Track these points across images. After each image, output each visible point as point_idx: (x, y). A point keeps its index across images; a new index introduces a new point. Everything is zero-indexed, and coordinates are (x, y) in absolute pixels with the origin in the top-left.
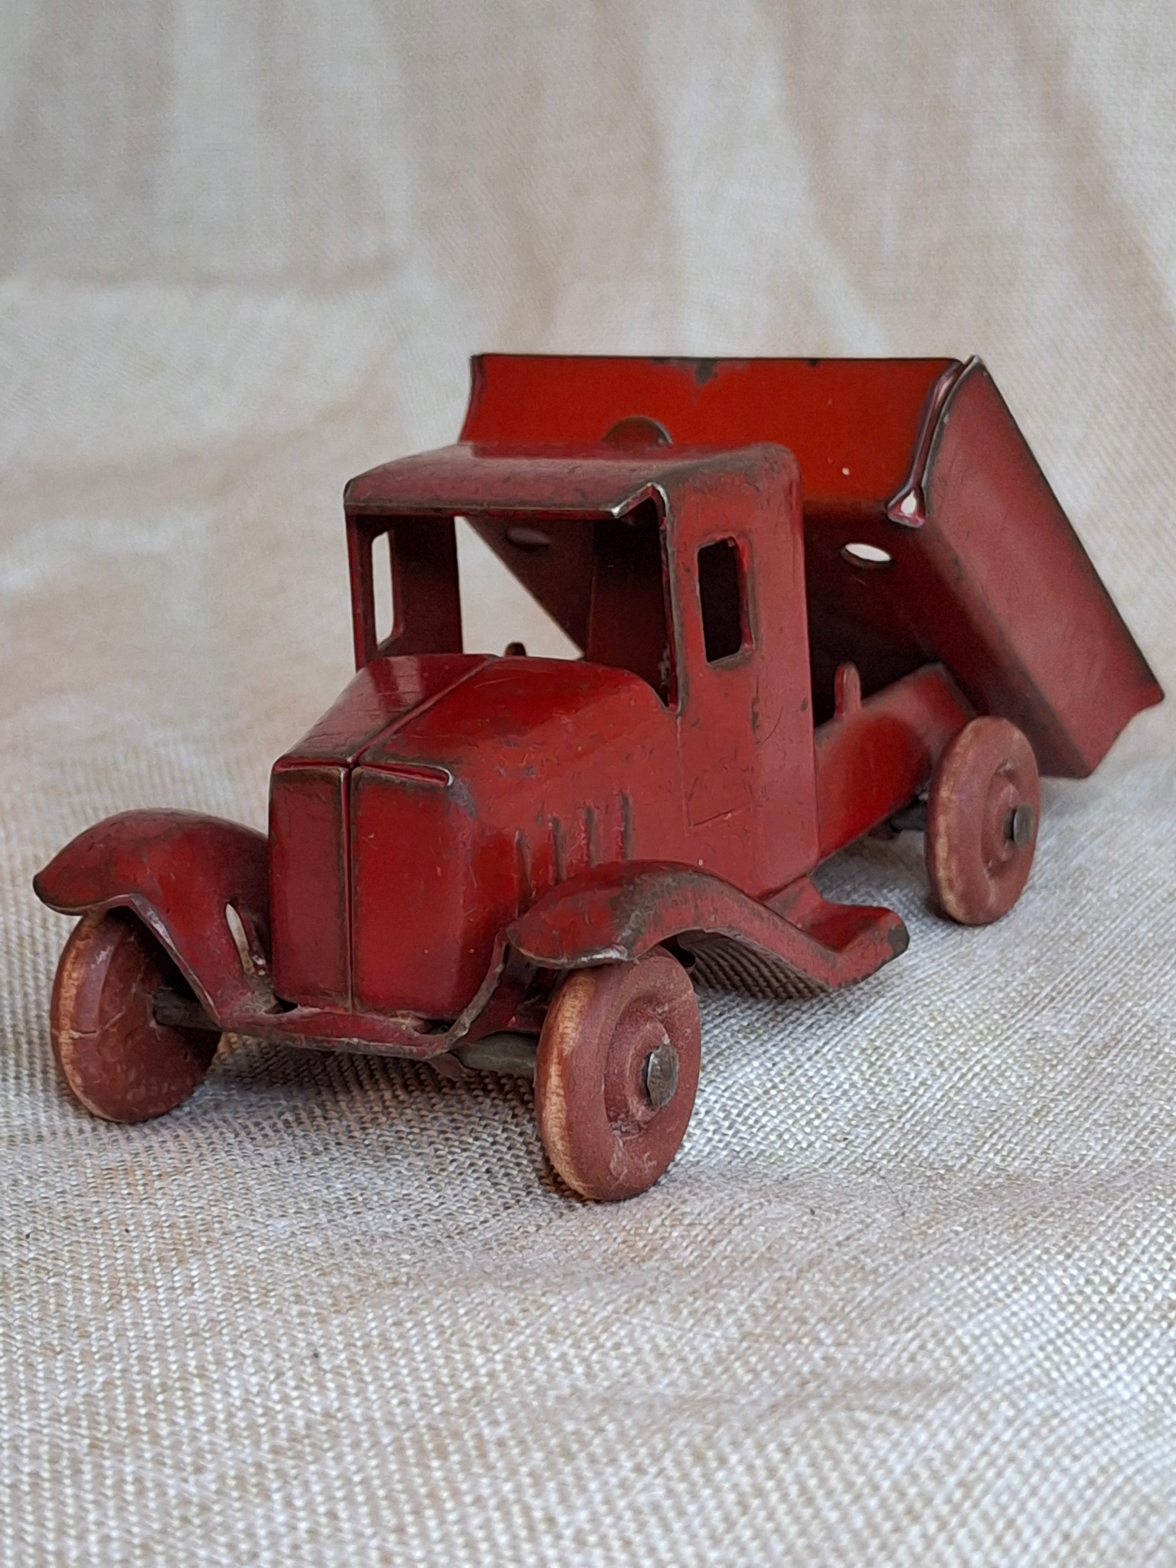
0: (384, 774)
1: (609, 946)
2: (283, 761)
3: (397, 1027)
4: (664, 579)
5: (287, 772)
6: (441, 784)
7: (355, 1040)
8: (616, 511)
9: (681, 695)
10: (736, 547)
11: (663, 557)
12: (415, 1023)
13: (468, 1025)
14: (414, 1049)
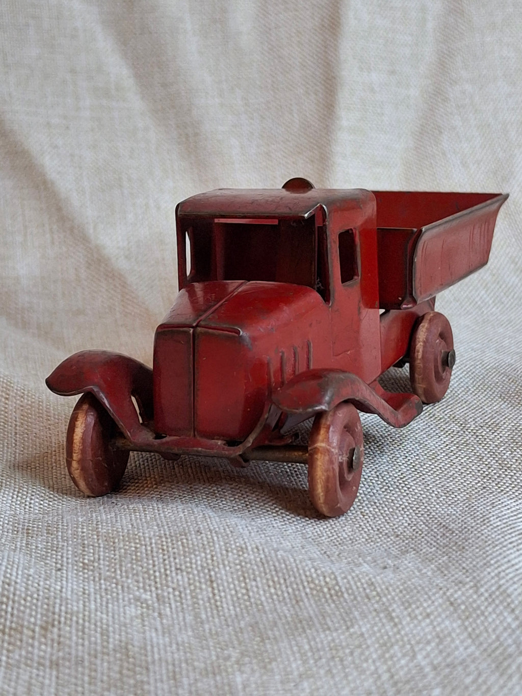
0: (210, 331)
1: (320, 404)
2: (162, 326)
3: (217, 444)
4: (325, 246)
5: (164, 331)
6: (237, 335)
7: (200, 449)
8: (306, 215)
9: (331, 298)
10: (353, 233)
11: (325, 236)
12: (224, 442)
13: (251, 442)
14: (227, 453)
